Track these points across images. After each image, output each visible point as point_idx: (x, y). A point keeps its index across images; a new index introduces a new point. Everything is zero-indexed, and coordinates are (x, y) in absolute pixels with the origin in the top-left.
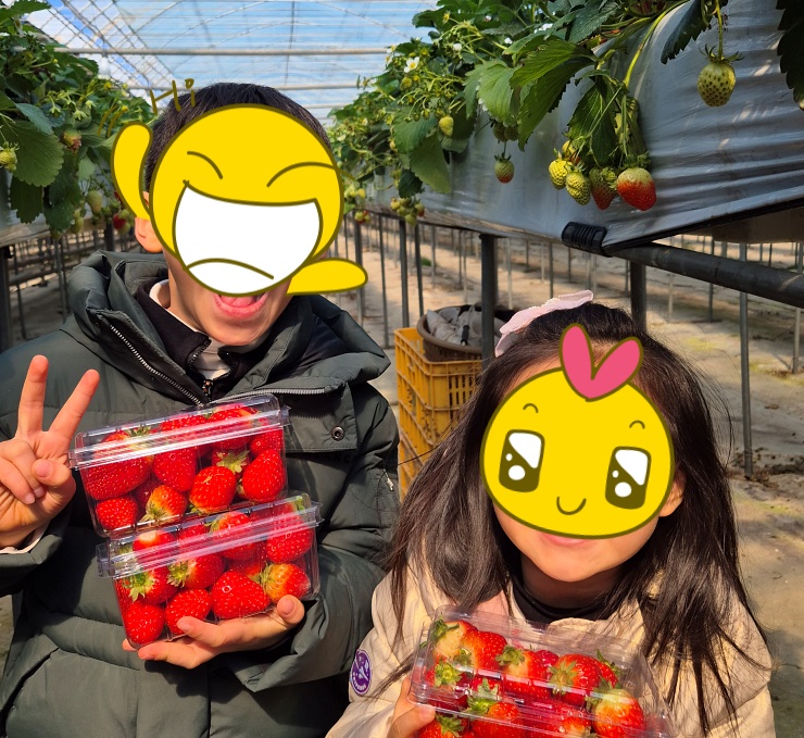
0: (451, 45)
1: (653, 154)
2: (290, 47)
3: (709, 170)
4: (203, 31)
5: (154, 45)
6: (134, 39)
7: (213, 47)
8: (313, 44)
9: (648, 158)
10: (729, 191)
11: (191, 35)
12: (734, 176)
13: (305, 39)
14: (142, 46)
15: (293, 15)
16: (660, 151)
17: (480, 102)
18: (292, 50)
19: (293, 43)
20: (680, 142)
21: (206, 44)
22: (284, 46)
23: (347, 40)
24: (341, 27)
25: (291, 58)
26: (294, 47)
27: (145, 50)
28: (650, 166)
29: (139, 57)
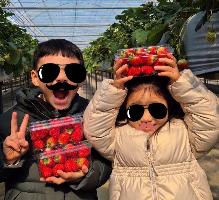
0: (128, 25)
1: (187, 55)
2: (75, 24)
3: (204, 60)
4: (50, 20)
5: (36, 24)
6: (31, 22)
7: (53, 24)
8: (82, 23)
9: (186, 56)
10: (210, 66)
11: (47, 21)
12: (212, 61)
13: (79, 22)
14: (33, 24)
15: (76, 16)
16: (189, 54)
17: (137, 41)
18: (75, 25)
19: (75, 23)
20: (195, 52)
21: (51, 24)
22: (73, 24)
23: (91, 22)
24: (89, 19)
25: (75, 27)
26: (76, 24)
27: (34, 25)
28: (187, 59)
29: (32, 27)
